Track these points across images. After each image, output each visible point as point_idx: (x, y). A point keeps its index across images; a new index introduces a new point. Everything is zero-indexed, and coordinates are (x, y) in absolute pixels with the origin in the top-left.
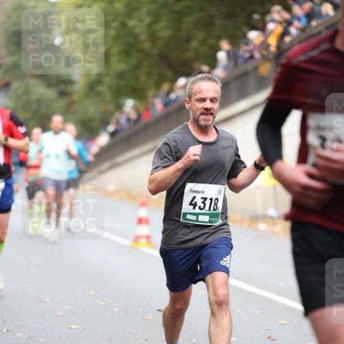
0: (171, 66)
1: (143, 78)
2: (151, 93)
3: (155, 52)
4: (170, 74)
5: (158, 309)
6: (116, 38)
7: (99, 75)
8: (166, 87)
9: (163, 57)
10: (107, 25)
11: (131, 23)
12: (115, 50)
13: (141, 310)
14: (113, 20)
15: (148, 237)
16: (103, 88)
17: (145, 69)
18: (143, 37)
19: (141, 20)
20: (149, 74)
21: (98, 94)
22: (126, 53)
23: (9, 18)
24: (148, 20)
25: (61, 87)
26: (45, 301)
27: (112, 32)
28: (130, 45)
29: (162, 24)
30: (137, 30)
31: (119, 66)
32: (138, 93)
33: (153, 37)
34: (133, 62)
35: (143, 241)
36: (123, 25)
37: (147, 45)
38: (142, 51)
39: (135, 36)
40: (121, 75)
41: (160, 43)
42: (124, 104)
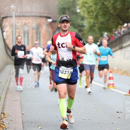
0: (121, 19)
1: (110, 24)
2: (114, 30)
3: (115, 14)
4: (121, 22)
6: (100, 9)
7: (94, 23)
8: (120, 26)
9: (118, 15)
10: (96, 4)
11: (106, 3)
12: (100, 14)
13: (110, 112)
14: (99, 2)
15: (113, 84)
16: (96, 28)
17: (112, 20)
18: (110, 8)
19: (109, 2)
20: (113, 22)
21: (94, 31)
22: (104, 15)
24: (112, 2)
25: (80, 28)
26: (74, 109)
27: (99, 7)
28: (106, 11)
29: (118, 3)
30: (108, 6)
31: (101, 19)
32: (109, 30)
33: (115, 8)
34: (107, 18)
35: (111, 86)
36: (103, 4)
37: (112, 11)
38: (111, 14)
39: (107, 8)
40: (102, 23)
41: (117, 11)
42: (104, 34)
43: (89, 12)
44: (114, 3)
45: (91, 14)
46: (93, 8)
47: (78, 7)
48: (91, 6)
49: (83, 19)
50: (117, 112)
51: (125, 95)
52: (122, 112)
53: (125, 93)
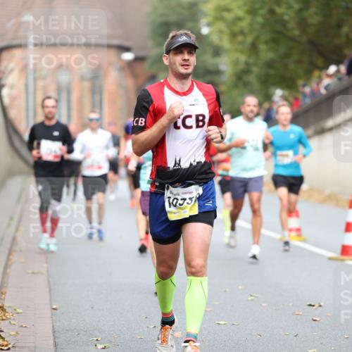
0: (321, 54)
1: (292, 66)
2: (300, 82)
3: (304, 39)
4: (320, 62)
5: (308, 303)
6: (264, 26)
7: (247, 64)
8: (316, 73)
9: (312, 43)
10: (252, 12)
11: (279, 10)
12: (263, 38)
13: (291, 305)
14: (261, 8)
15: (298, 230)
16: (252, 78)
17: (295, 57)
18: (292, 24)
19: (290, 7)
20: (299, 62)
21: (246, 84)
22: (275, 41)
23: (155, 8)
24: (297, 6)
27: (260, 20)
28: (280, 33)
29: (312, 10)
30: (286, 18)
31: (266, 53)
32: (288, 83)
33: (303, 24)
34: (282, 50)
35: (293, 234)
36: (272, 12)
37: (296, 32)
38: (292, 39)
39: (284, 24)
40: (270, 64)
41: (311, 30)
42: (274, 94)
43: (233, 35)
44: (301, 10)
45: (240, 38)
46: (244, 24)
47: (204, 21)
48: (239, 19)
49: (217, 52)
50: (310, 305)
51: (330, 259)
52: (322, 304)
53: (330, 254)
